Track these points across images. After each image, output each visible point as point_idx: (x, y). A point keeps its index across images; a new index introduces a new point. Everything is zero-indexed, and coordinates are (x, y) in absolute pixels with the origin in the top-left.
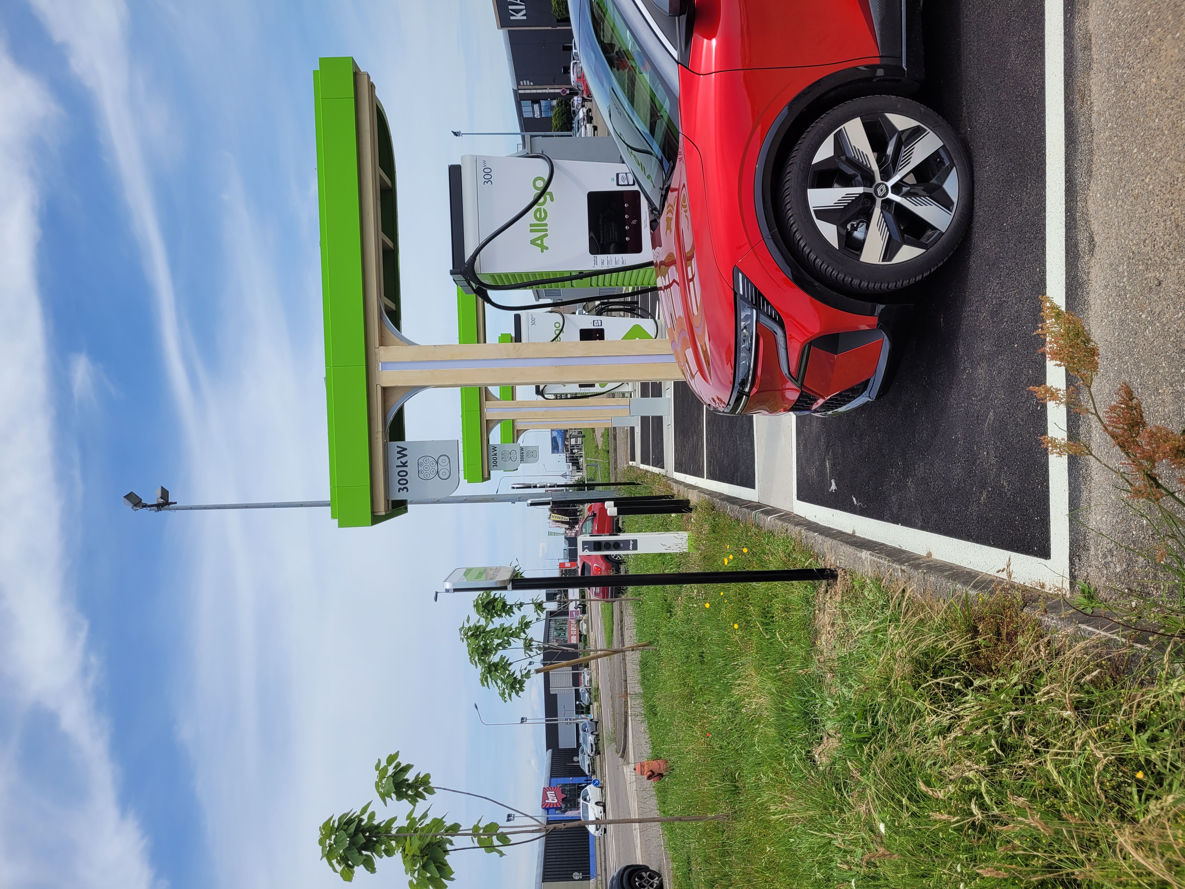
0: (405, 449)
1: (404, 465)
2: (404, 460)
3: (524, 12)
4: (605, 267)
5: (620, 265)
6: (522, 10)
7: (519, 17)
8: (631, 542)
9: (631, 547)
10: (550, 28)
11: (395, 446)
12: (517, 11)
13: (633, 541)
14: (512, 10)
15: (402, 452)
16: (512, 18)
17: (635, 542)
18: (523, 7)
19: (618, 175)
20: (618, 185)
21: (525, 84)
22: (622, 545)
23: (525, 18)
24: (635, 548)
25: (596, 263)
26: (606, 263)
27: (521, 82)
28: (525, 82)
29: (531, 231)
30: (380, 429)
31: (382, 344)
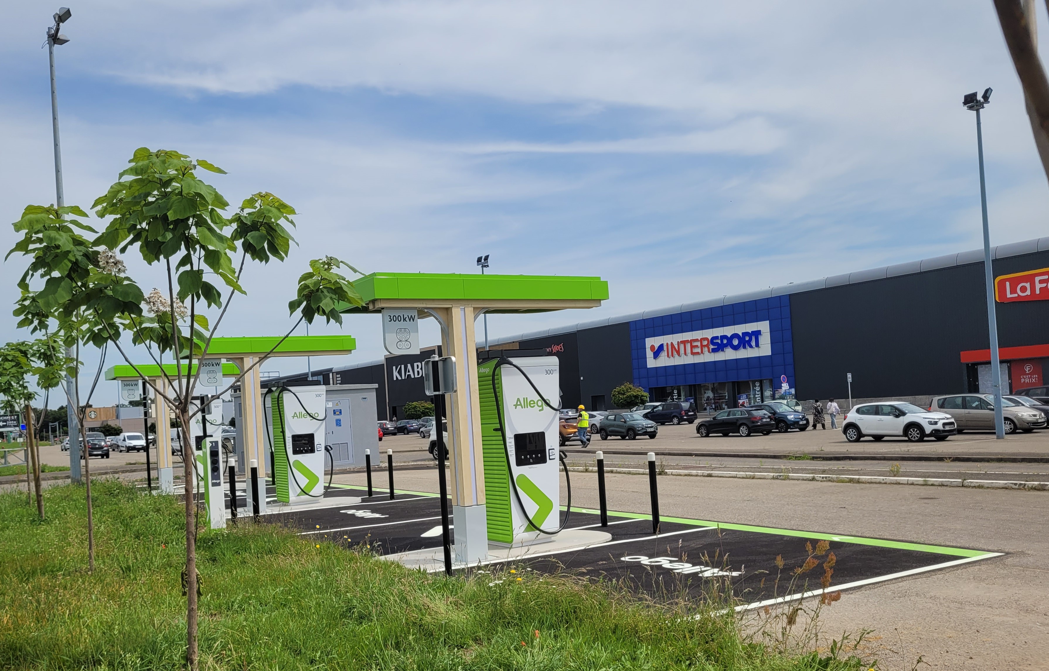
0: (413, 320)
1: (404, 320)
2: (407, 319)
3: (400, 378)
4: (508, 444)
5: (509, 453)
6: (401, 376)
7: (395, 374)
8: (218, 481)
9: (215, 481)
10: (387, 401)
11: (415, 313)
12: (400, 372)
13: (220, 483)
14: (401, 367)
15: (412, 318)
16: (394, 368)
17: (219, 484)
18: (403, 378)
19: (553, 449)
20: (549, 450)
21: (338, 379)
22: (216, 474)
23: (395, 379)
24: (214, 485)
25: (510, 438)
26: (510, 444)
27: (339, 376)
28: (340, 379)
29: (524, 398)
30: (424, 306)
31: (474, 308)
